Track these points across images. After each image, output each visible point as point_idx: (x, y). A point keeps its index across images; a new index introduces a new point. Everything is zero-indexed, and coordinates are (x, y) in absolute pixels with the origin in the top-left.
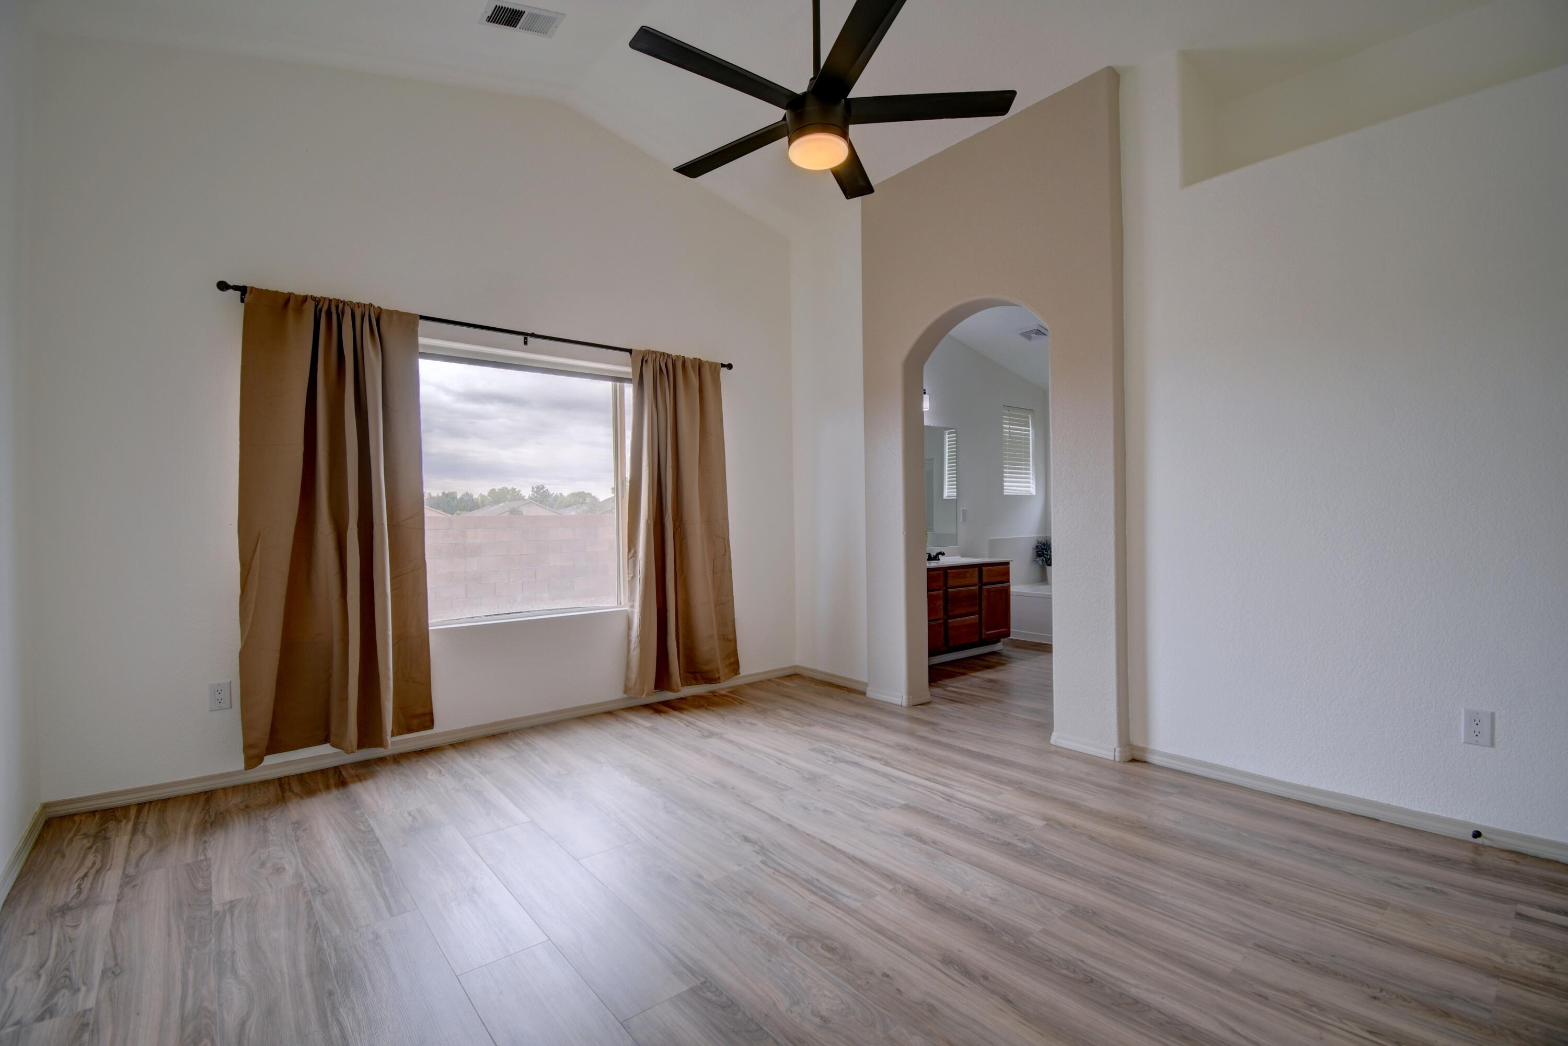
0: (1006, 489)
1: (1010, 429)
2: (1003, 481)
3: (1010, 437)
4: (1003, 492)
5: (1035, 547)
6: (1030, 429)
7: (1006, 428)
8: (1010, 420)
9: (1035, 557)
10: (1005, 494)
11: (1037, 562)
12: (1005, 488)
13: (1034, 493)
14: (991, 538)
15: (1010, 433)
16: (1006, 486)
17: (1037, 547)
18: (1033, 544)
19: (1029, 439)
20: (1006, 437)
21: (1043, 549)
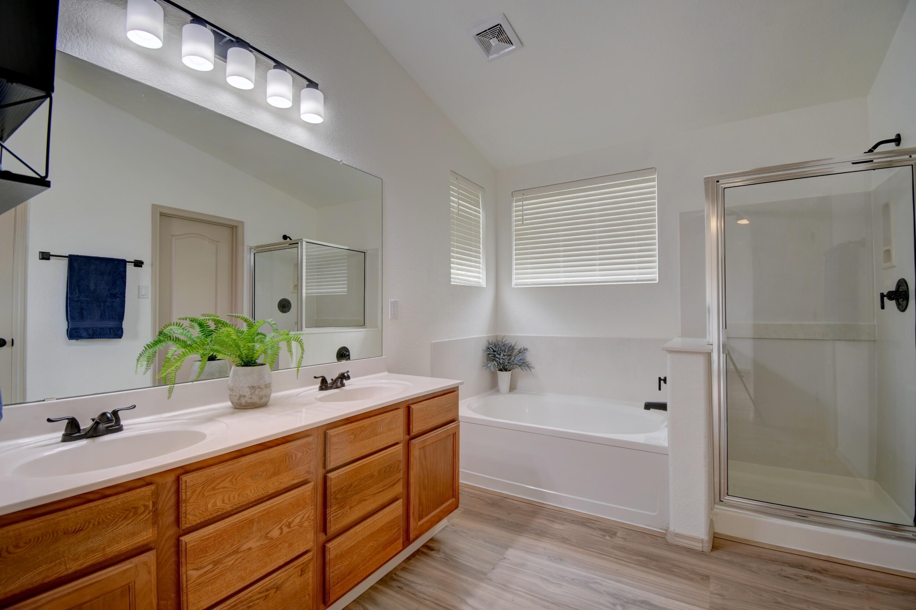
0: (454, 278)
1: (459, 204)
2: (450, 268)
3: (458, 214)
4: (450, 281)
5: (485, 348)
6: (481, 210)
7: (453, 202)
8: (459, 193)
9: (485, 361)
10: (452, 283)
11: (490, 367)
12: (452, 276)
13: (485, 286)
14: (433, 342)
15: (459, 210)
16: (454, 274)
17: (488, 348)
18: (483, 345)
19: (479, 222)
20: (453, 212)
21: (494, 351)
